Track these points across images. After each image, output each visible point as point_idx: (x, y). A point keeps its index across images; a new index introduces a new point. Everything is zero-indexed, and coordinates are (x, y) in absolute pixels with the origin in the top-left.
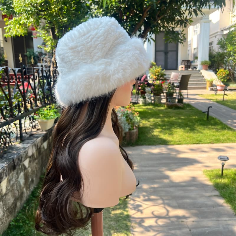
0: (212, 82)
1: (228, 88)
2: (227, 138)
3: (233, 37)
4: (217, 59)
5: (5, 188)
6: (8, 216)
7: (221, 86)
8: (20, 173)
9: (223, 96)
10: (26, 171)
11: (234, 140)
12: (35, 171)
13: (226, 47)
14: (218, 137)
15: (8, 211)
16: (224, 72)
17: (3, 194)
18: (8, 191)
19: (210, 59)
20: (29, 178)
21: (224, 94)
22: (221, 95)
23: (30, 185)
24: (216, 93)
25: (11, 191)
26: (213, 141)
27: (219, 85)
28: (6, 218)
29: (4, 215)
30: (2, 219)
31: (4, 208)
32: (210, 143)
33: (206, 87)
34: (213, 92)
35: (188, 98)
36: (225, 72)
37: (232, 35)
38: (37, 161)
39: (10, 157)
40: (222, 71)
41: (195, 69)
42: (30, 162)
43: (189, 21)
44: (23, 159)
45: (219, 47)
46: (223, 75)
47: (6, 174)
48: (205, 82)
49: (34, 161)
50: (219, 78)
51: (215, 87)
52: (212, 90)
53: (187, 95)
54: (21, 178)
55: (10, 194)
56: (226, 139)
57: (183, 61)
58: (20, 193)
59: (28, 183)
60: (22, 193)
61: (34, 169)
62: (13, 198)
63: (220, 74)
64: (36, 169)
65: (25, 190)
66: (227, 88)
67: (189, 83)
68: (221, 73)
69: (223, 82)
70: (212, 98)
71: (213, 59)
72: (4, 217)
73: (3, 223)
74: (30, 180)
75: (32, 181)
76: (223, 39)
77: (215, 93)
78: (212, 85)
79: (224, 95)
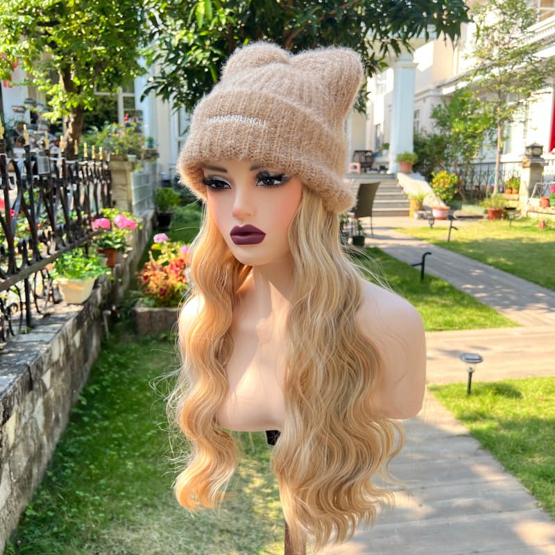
0: (422, 199)
1: (456, 213)
2: (468, 319)
3: (464, 103)
4: (431, 151)
5: (13, 431)
6: (18, 497)
7: (442, 209)
8: (37, 399)
9: (447, 232)
10: (46, 396)
11: (483, 323)
12: (61, 398)
13: (448, 124)
14: (448, 318)
15: (18, 484)
16: (448, 178)
17: (11, 445)
18: (17, 440)
19: (415, 150)
20: (51, 411)
21: (451, 227)
22: (444, 229)
23: (53, 429)
24: (431, 225)
25: (23, 440)
26: (440, 326)
27: (436, 208)
28: (15, 501)
29: (12, 493)
30: (9, 503)
31: (12, 478)
32: (435, 330)
33: (408, 212)
34: (426, 223)
35: (373, 236)
36: (450, 178)
37: (462, 98)
38: (63, 374)
39: (18, 363)
40: (444, 177)
41: (382, 172)
42: (52, 375)
43: (378, 63)
44: (45, 368)
45: (435, 124)
46: (446, 186)
47: (18, 399)
48: (407, 201)
49: (58, 376)
50: (437, 191)
51: (429, 212)
52: (422, 217)
53: (372, 228)
54: (38, 412)
55: (20, 447)
56: (467, 322)
57: (357, 152)
58: (37, 446)
59: (51, 424)
60: (41, 447)
61: (60, 393)
62: (25, 456)
63: (440, 184)
64: (63, 392)
65: (45, 438)
66: (453, 213)
67: (375, 201)
68: (442, 180)
69: (444, 201)
70: (424, 235)
71: (421, 150)
72: (13, 500)
73: (10, 512)
74: (54, 417)
75: (57, 419)
76: (443, 107)
77: (429, 226)
78: (421, 207)
79: (450, 230)
